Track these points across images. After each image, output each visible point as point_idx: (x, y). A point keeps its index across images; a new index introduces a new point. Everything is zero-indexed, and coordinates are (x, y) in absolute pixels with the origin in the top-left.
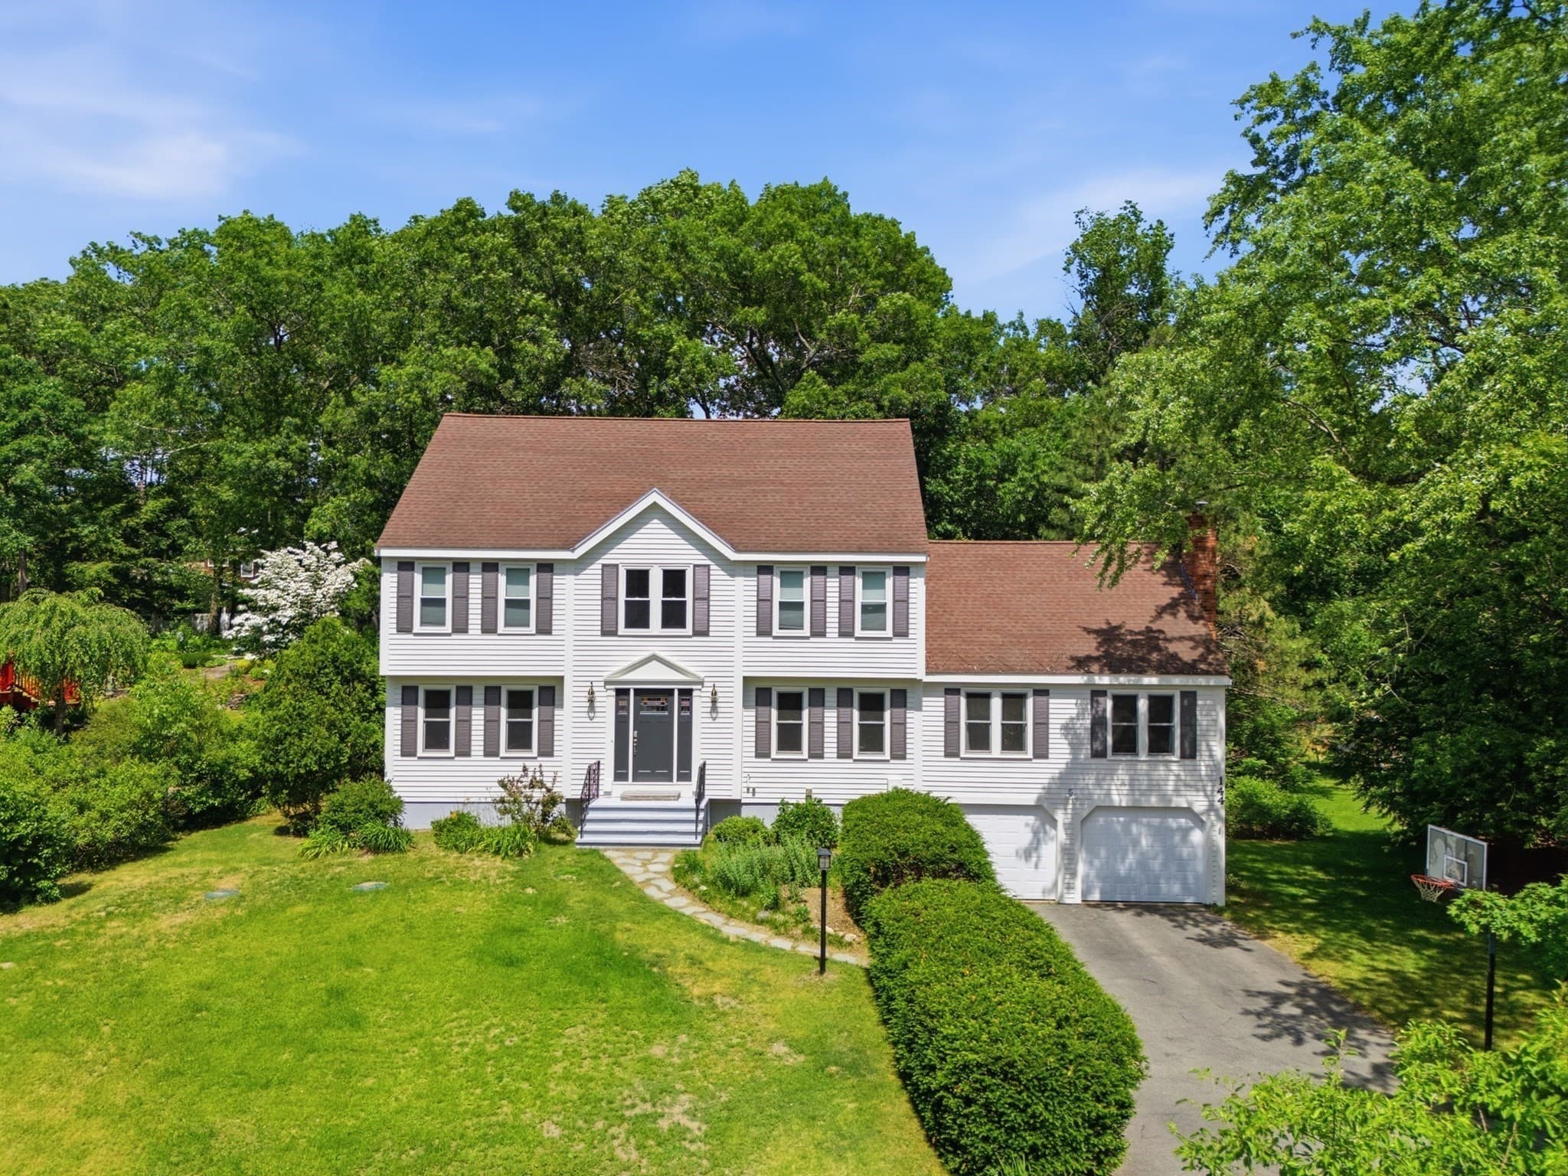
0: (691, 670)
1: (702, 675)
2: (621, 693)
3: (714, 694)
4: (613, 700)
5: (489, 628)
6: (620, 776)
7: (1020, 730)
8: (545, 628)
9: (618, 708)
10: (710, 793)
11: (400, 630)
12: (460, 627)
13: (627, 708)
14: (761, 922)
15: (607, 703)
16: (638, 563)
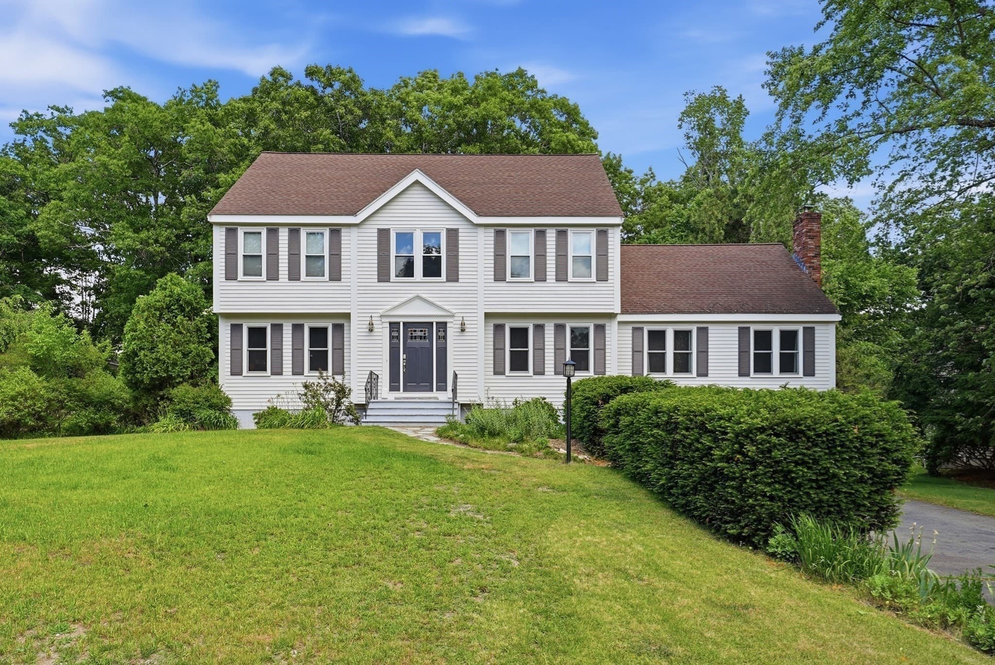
0: (447, 307)
1: (454, 311)
2: (394, 326)
3: (463, 324)
4: (387, 331)
5: (294, 276)
6: (394, 388)
7: (687, 357)
8: (335, 276)
9: (392, 338)
10: (461, 399)
11: (227, 278)
12: (273, 276)
13: (398, 338)
14: (511, 450)
15: (383, 333)
16: (404, 227)
